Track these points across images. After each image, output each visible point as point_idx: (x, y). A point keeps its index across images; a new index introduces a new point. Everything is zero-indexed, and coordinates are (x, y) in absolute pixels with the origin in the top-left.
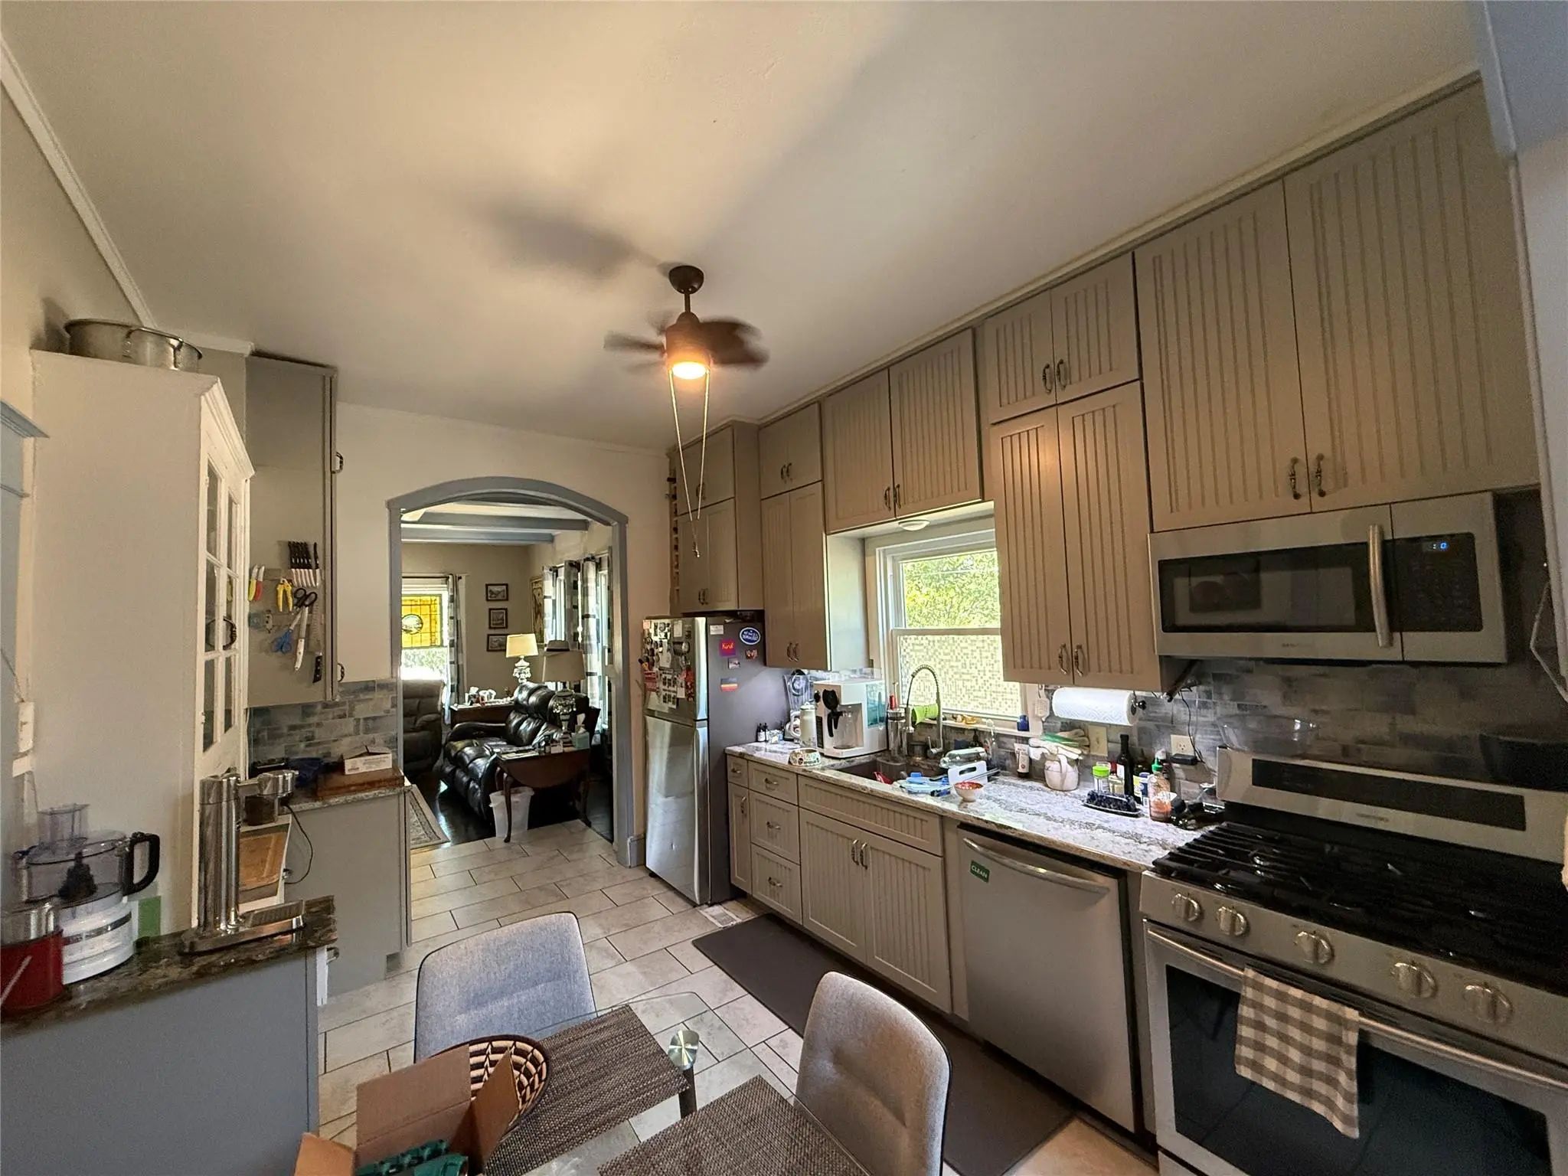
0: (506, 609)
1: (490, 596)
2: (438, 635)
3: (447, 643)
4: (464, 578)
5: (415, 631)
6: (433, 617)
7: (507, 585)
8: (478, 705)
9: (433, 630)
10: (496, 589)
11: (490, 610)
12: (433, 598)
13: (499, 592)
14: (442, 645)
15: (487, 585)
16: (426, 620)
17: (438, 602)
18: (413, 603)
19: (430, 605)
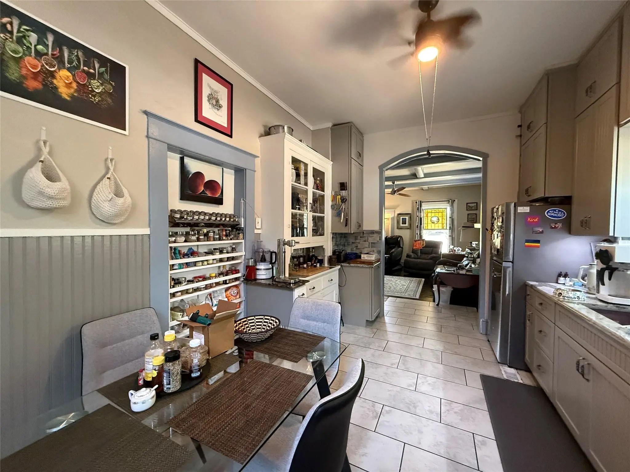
0: (476, 214)
1: (468, 208)
2: (445, 225)
3: (448, 228)
4: (456, 201)
5: (436, 223)
6: (443, 217)
7: (477, 203)
8: (452, 253)
9: (443, 223)
10: (470, 205)
11: (468, 214)
12: (444, 210)
13: (473, 206)
14: (446, 229)
15: (467, 204)
16: (440, 219)
17: (445, 211)
18: (436, 212)
19: (442, 213)
